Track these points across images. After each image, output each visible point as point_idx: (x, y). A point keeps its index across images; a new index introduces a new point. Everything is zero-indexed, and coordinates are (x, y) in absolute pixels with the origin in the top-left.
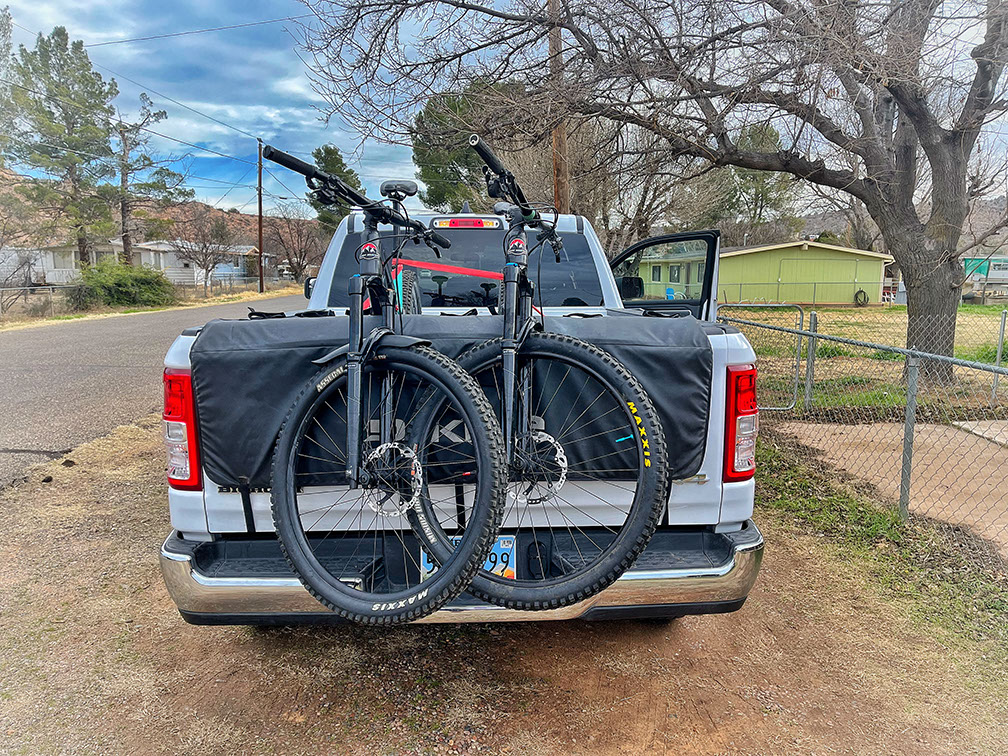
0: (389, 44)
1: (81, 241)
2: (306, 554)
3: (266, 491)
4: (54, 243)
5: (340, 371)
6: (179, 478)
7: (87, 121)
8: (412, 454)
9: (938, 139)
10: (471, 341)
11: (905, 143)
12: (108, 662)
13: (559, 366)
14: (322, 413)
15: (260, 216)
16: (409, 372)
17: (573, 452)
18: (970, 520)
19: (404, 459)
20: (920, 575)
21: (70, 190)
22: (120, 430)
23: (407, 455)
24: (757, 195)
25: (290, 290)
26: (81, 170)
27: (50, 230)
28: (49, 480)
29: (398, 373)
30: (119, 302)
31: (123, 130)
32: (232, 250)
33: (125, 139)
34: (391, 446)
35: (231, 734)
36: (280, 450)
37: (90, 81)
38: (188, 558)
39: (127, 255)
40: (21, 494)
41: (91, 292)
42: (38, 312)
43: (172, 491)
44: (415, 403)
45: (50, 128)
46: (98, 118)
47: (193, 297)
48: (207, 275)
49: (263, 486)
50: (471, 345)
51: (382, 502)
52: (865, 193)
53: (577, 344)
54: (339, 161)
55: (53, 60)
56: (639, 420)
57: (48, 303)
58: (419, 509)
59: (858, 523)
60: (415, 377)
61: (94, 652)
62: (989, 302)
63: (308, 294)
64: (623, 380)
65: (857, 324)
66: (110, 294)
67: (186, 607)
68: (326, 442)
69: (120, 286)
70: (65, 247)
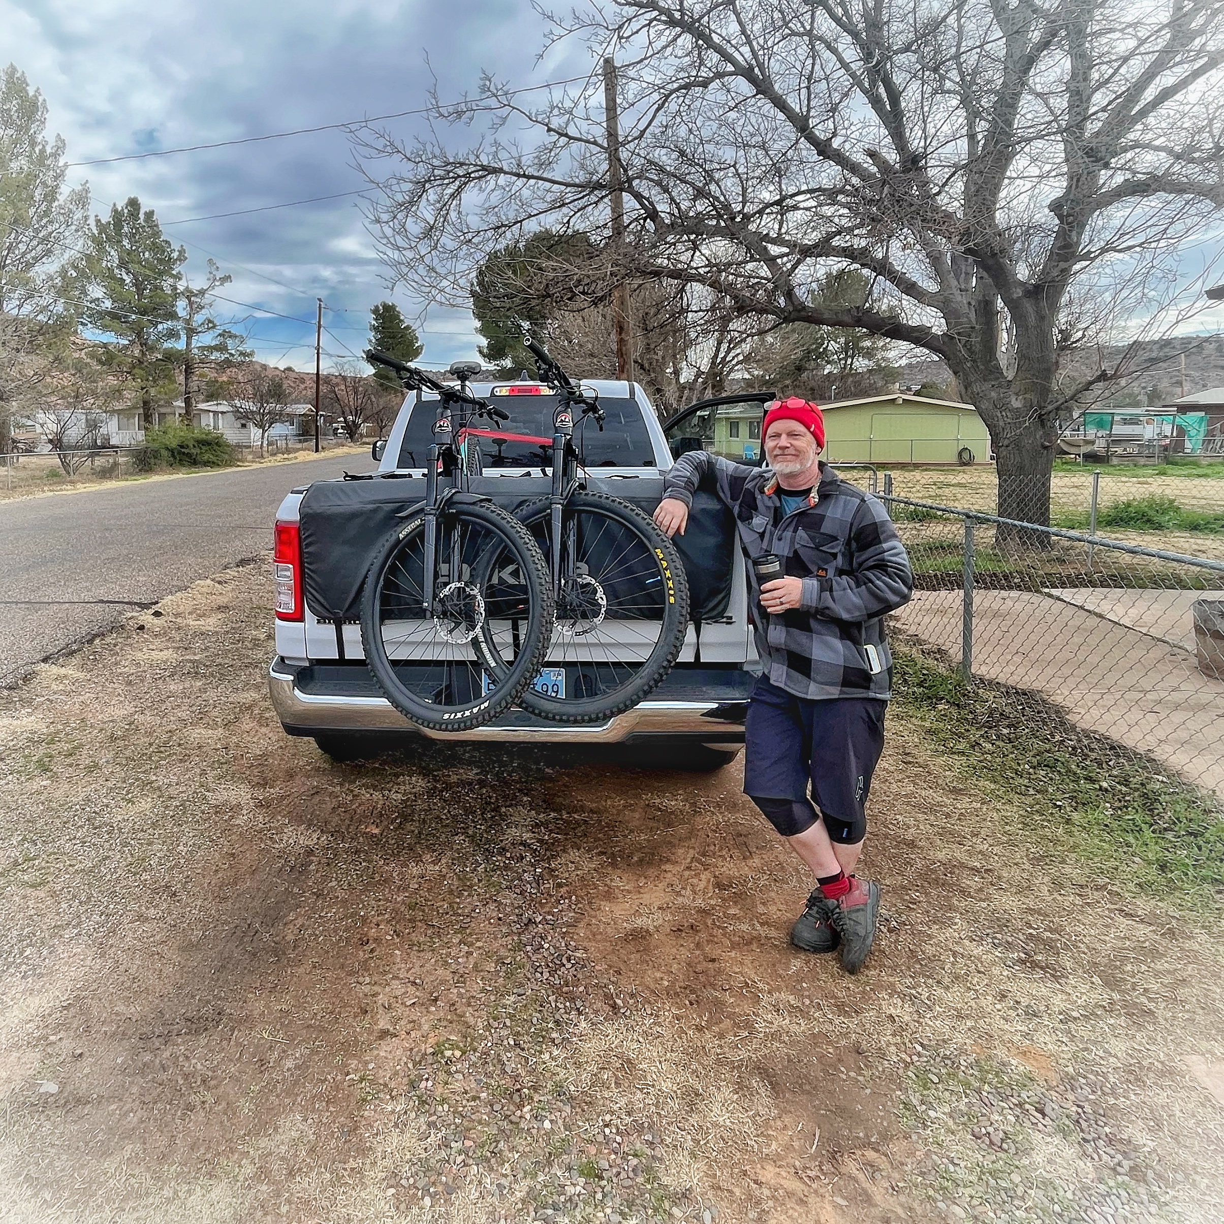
0: (453, 215)
1: (146, 403)
2: (389, 676)
3: (355, 623)
4: (118, 406)
5: (418, 522)
6: (284, 611)
7: (156, 288)
8: (476, 592)
9: (1018, 293)
10: (525, 498)
11: (984, 296)
12: (210, 779)
13: (600, 519)
14: (403, 557)
15: (318, 374)
16: (474, 523)
17: (611, 593)
18: (1036, 686)
19: (469, 595)
20: (975, 734)
21: (137, 353)
22: (198, 585)
23: (472, 592)
24: (847, 343)
25: (345, 450)
26: (149, 334)
27: (117, 393)
28: (142, 628)
29: (465, 524)
30: (181, 463)
31: (189, 294)
32: (288, 410)
33: (191, 303)
34: (459, 585)
35: (318, 839)
36: (368, 588)
37: (158, 248)
38: (292, 678)
39: (189, 414)
40: (119, 640)
41: (156, 454)
42: (106, 473)
43: (278, 621)
44: (477, 552)
45: (121, 293)
46: (166, 284)
47: (250, 457)
48: (263, 436)
49: (353, 618)
50: (525, 501)
51: (451, 631)
52: (945, 349)
53: (613, 501)
54: (398, 317)
55: (126, 229)
56: (665, 564)
57: (116, 464)
58: (482, 639)
59: (920, 685)
60: (479, 528)
61: (198, 771)
62: (1115, 461)
63: (375, 456)
64: (652, 531)
65: (959, 485)
66: (173, 456)
67: (288, 721)
68: (405, 582)
69: (182, 447)
70: (130, 409)
